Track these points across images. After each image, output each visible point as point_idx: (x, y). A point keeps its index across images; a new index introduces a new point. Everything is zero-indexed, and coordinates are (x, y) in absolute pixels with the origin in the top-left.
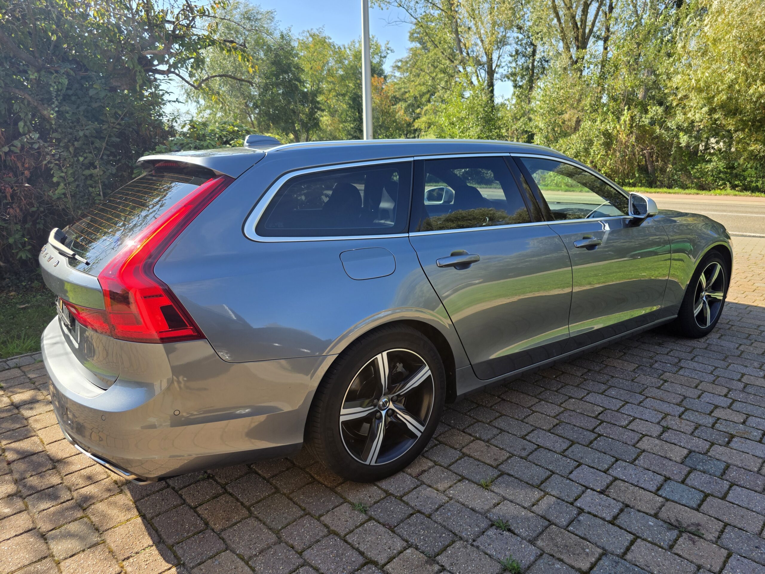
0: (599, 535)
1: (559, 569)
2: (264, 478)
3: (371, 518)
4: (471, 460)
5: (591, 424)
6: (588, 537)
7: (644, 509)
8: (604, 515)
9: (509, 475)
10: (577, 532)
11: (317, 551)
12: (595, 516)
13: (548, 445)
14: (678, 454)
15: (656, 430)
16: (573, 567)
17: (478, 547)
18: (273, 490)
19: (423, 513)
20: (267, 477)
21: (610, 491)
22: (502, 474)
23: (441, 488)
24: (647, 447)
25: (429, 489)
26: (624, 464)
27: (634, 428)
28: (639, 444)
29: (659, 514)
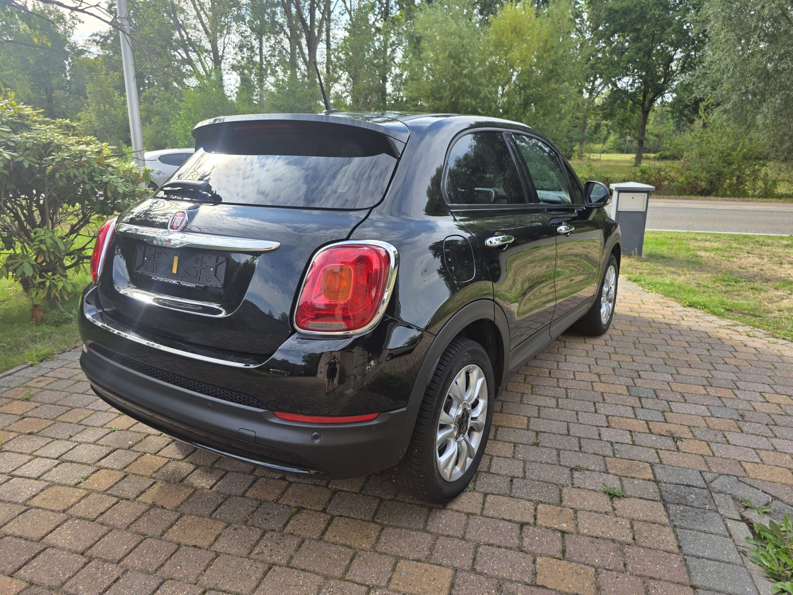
0: (637, 455)
1: (639, 484)
2: (356, 493)
3: (486, 495)
4: (506, 429)
5: (554, 382)
6: (632, 458)
7: (641, 430)
8: (626, 441)
9: (541, 432)
10: (623, 457)
11: (476, 532)
12: (622, 443)
13: (543, 404)
14: (623, 390)
15: (595, 378)
16: (644, 480)
17: (579, 488)
18: (378, 500)
19: (518, 477)
20: (358, 492)
21: (613, 425)
22: (537, 433)
23: (508, 456)
24: (602, 390)
25: (501, 459)
26: (602, 405)
27: (580, 379)
28: (595, 389)
29: (652, 431)
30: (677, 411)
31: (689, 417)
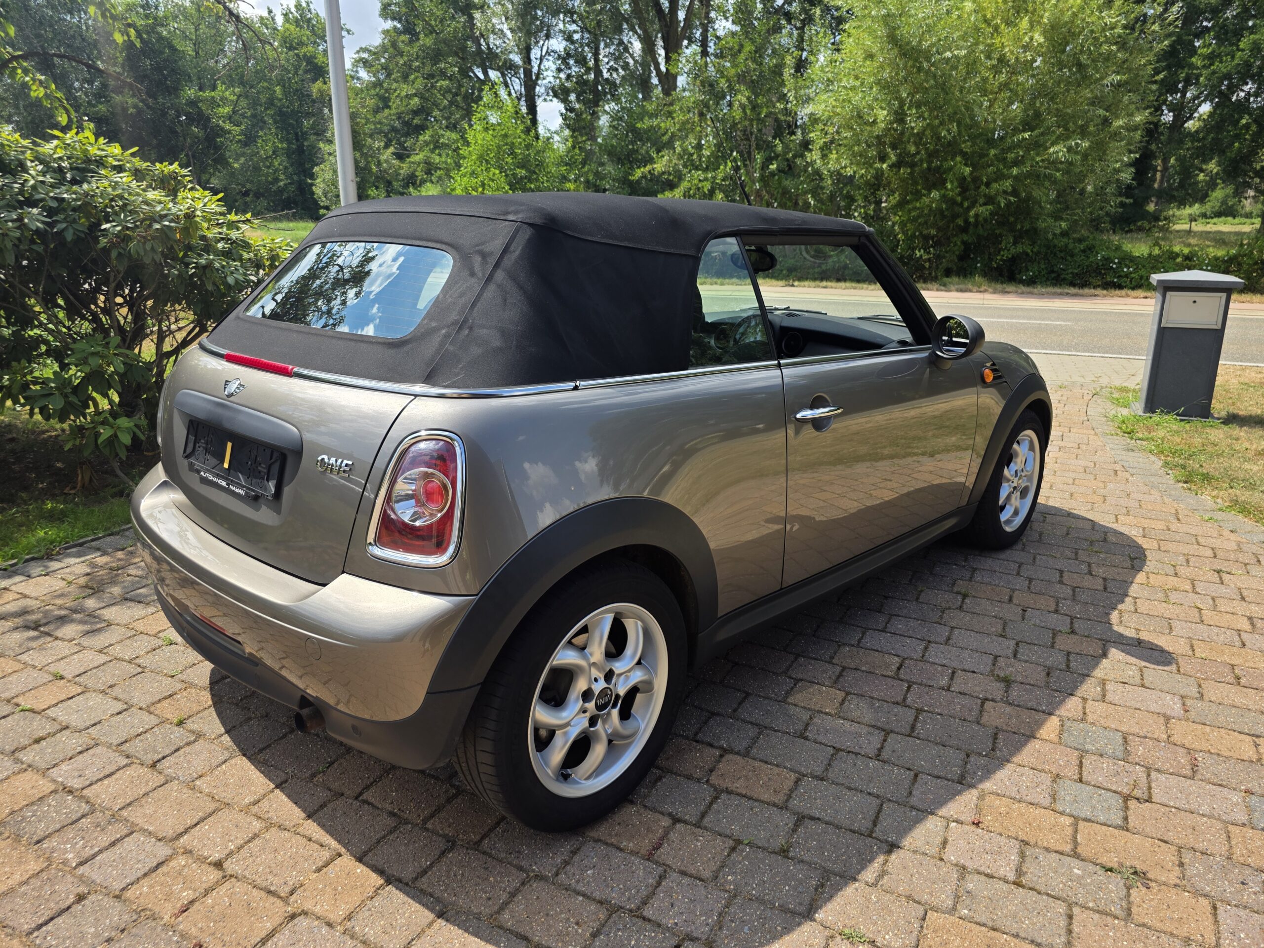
0: (1015, 916)
4: (736, 801)
5: (897, 691)
6: (998, 924)
7: (1053, 845)
8: (1002, 872)
9: (812, 818)
10: (977, 918)
12: (989, 876)
13: (849, 744)
21: (987, 820)
22: (801, 819)
23: (707, 874)
24: (999, 723)
25: (686, 880)
26: (983, 761)
27: (963, 688)
28: (985, 719)
29: (1079, 850)
30: (1164, 800)
31: (1190, 820)
